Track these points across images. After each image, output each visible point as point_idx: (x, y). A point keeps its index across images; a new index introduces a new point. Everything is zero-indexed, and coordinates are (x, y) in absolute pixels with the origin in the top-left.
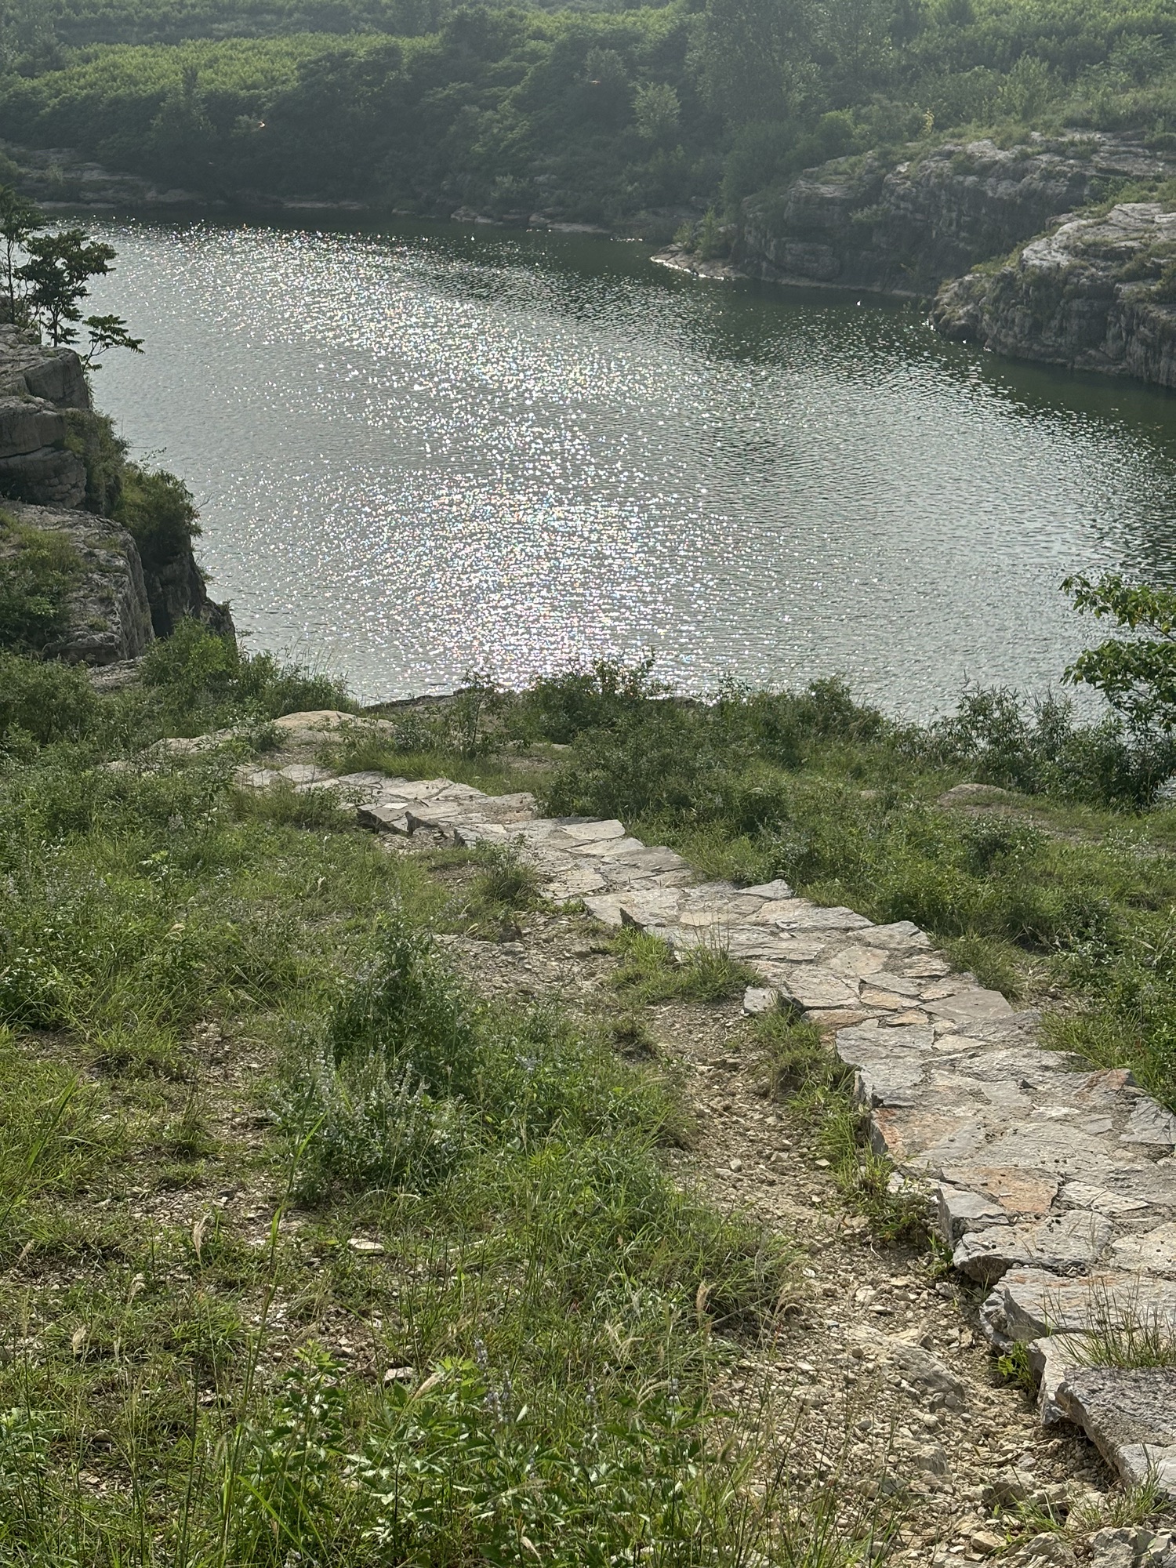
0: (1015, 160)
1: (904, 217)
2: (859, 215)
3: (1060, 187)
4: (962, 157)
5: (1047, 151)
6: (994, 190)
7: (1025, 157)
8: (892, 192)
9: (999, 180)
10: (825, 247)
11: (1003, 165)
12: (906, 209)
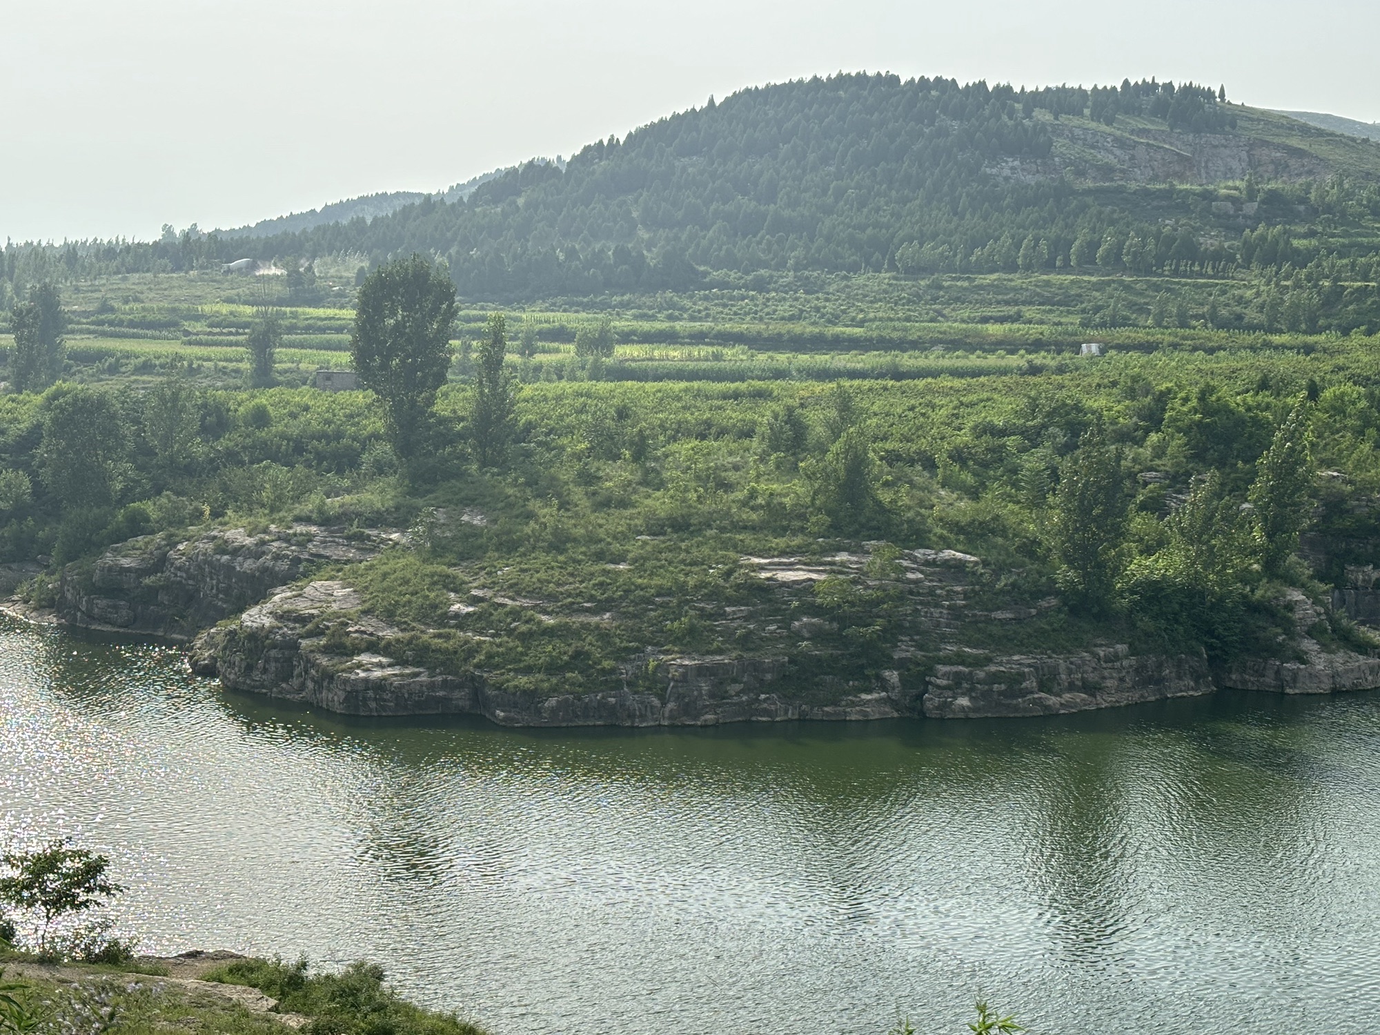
0: (256, 545)
1: (180, 582)
2: (147, 581)
3: (283, 566)
4: (221, 542)
5: (279, 539)
6: (241, 565)
7: (263, 543)
8: (172, 564)
9: (245, 559)
10: (122, 603)
11: (248, 549)
12: (181, 577)
